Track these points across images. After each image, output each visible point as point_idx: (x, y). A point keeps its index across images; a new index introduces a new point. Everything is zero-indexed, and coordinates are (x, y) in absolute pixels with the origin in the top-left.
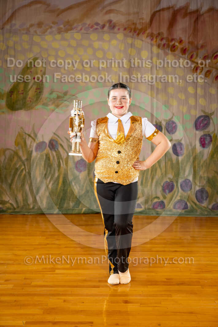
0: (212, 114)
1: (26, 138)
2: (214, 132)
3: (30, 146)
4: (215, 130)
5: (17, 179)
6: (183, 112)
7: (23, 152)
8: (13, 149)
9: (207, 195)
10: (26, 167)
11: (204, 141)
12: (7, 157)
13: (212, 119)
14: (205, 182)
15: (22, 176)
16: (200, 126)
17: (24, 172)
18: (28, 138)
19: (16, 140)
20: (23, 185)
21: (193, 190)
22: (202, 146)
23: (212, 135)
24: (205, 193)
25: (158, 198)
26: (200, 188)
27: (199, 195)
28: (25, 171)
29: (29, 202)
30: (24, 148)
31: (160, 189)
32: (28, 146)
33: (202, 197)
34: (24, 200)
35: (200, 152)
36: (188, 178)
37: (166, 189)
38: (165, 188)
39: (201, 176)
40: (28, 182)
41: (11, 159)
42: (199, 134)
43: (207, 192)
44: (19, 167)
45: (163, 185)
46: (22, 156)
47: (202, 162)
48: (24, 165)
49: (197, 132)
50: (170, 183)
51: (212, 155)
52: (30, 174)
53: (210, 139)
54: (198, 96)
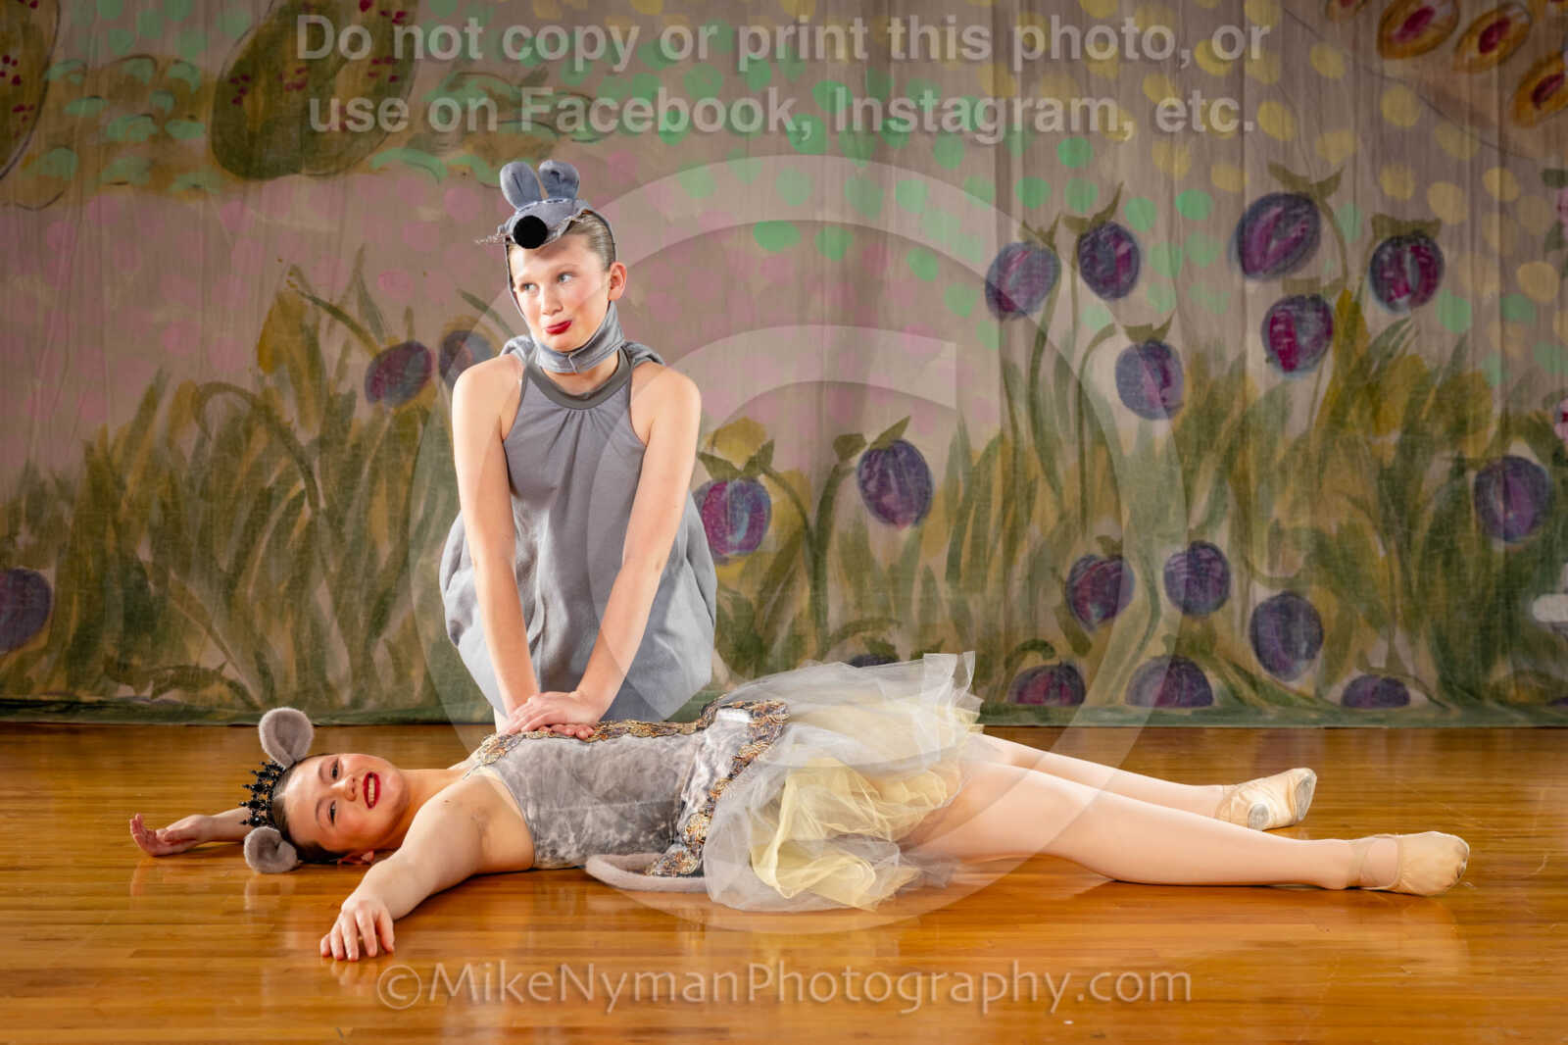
0: (1331, 184)
1: (316, 327)
2: (1339, 284)
3: (342, 368)
4: (1346, 273)
5: (269, 546)
6: (1169, 182)
7: (301, 401)
8: (248, 384)
9: (1315, 631)
10: (319, 484)
11: (1289, 334)
12: (214, 435)
13: (1330, 214)
14: (1300, 561)
15: (296, 532)
16: (1264, 255)
17: (307, 511)
18: (331, 326)
19: (263, 337)
20: (300, 583)
21: (1235, 602)
22: (1280, 361)
23: (1333, 302)
24: (1301, 617)
25: (1044, 647)
26: (1277, 592)
27: (1267, 630)
28: (314, 504)
29: (330, 677)
30: (306, 383)
31: (1057, 597)
32: (331, 373)
33: (1288, 644)
34: (301, 666)
35: (1270, 396)
36: (1208, 540)
37: (1084, 599)
38: (1080, 593)
39: (1277, 522)
40: (325, 567)
41: (234, 443)
42: (1262, 295)
43: (1313, 616)
44: (278, 483)
45: (1072, 578)
46: (295, 425)
47: (1281, 452)
48: (309, 474)
49: (1252, 286)
50: (1110, 566)
51: (1333, 413)
52: (341, 522)
53: (1321, 324)
54: (1249, 93)
